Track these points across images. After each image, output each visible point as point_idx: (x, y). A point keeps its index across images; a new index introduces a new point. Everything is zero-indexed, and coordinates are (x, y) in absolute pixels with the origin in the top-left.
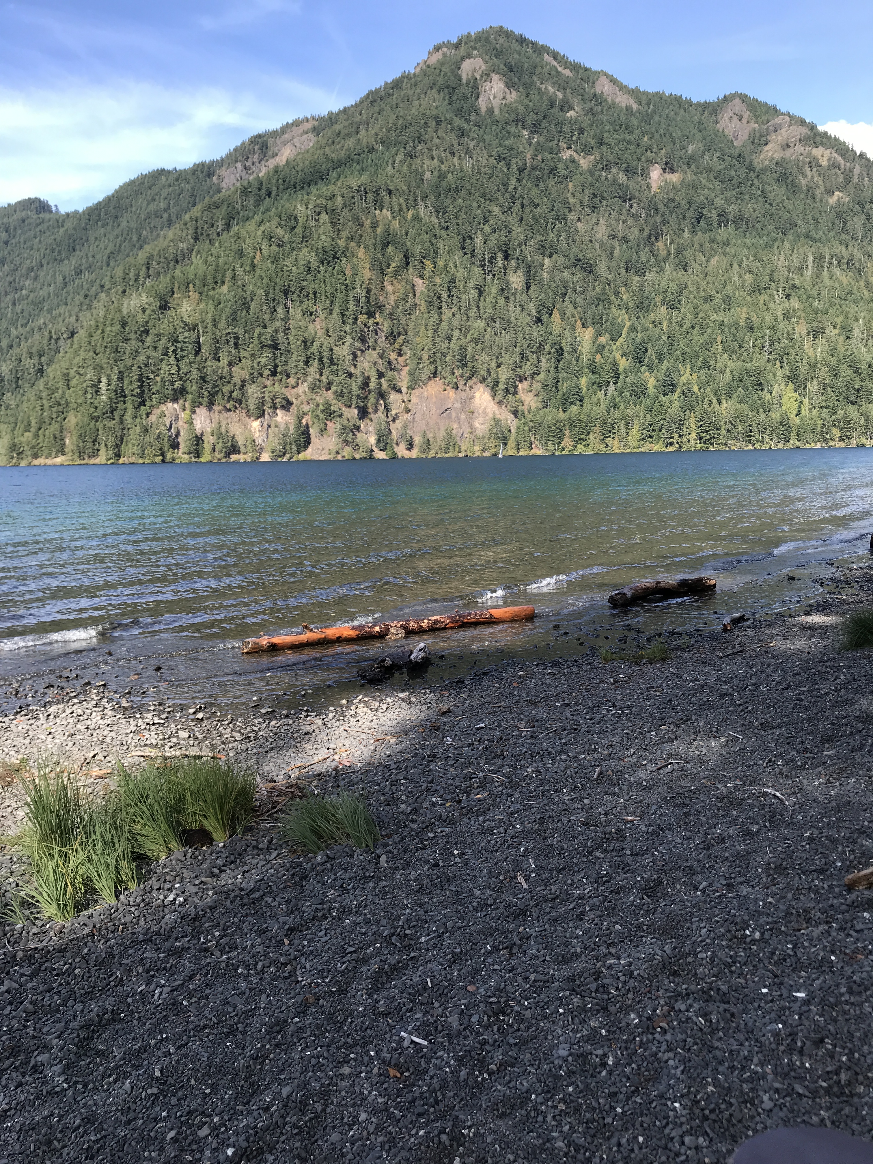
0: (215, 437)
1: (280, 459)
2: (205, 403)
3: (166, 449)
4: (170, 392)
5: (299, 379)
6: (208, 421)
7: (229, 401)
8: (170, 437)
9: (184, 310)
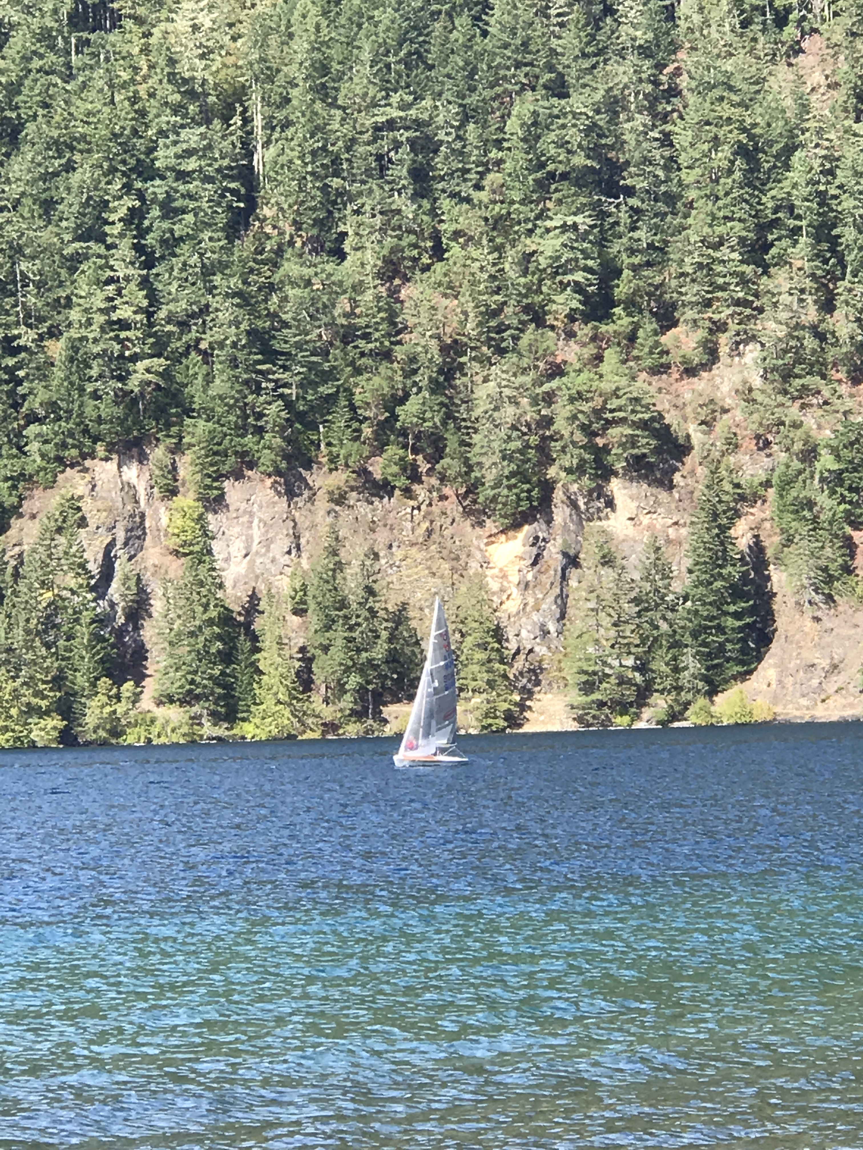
0: (314, 619)
1: (621, 722)
2: (266, 457)
3: (81, 680)
4: (106, 409)
5: (720, 327)
6: (283, 543)
7: (380, 449)
8: (101, 621)
9: (182, 24)
